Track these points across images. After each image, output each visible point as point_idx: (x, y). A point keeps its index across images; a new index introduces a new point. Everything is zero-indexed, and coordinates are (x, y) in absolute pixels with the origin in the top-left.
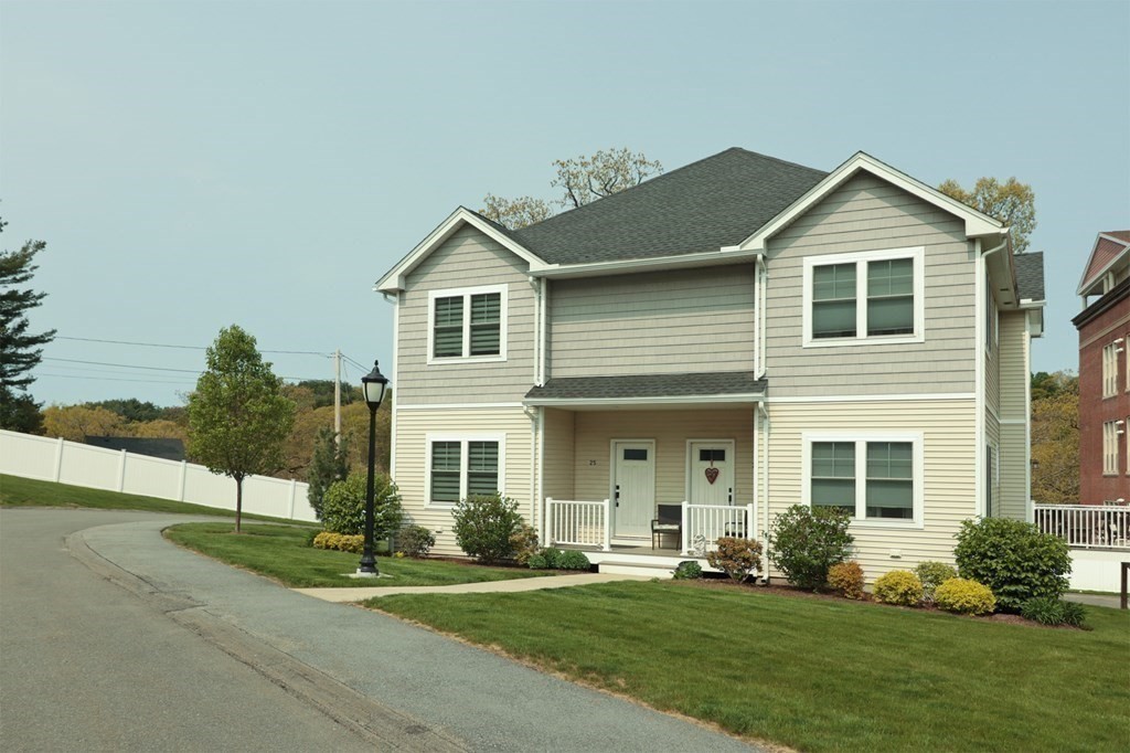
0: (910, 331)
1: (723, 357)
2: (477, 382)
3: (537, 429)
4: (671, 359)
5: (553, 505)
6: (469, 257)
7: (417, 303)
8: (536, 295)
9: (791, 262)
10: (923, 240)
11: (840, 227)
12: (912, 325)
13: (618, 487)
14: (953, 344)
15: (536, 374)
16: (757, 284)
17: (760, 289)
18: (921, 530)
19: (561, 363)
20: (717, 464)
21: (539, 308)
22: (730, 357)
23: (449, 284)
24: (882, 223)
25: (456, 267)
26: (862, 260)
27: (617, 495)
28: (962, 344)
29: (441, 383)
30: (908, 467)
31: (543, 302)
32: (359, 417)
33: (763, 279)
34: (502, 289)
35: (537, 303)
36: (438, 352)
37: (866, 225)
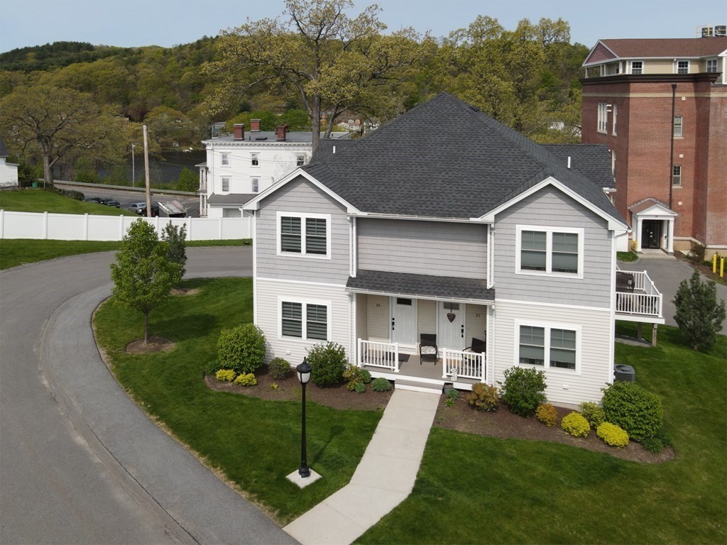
0: (575, 271)
1: (466, 269)
2: (311, 269)
3: (352, 301)
4: (434, 267)
5: (362, 343)
6: (304, 195)
7: (269, 217)
8: (350, 224)
9: (509, 226)
10: (584, 224)
11: (537, 211)
12: (577, 268)
13: (393, 319)
14: (598, 282)
15: (351, 269)
16: (489, 235)
17: (490, 238)
18: (580, 376)
19: (365, 261)
20: (454, 312)
21: (352, 231)
22: (471, 269)
23: (291, 209)
24: (561, 212)
25: (295, 199)
26: (550, 230)
27: (393, 323)
28: (603, 282)
29: (287, 267)
30: (573, 343)
31: (354, 228)
32: (103, 72)
33: (493, 234)
34: (327, 217)
35: (351, 229)
36: (284, 248)
37: (552, 212)
